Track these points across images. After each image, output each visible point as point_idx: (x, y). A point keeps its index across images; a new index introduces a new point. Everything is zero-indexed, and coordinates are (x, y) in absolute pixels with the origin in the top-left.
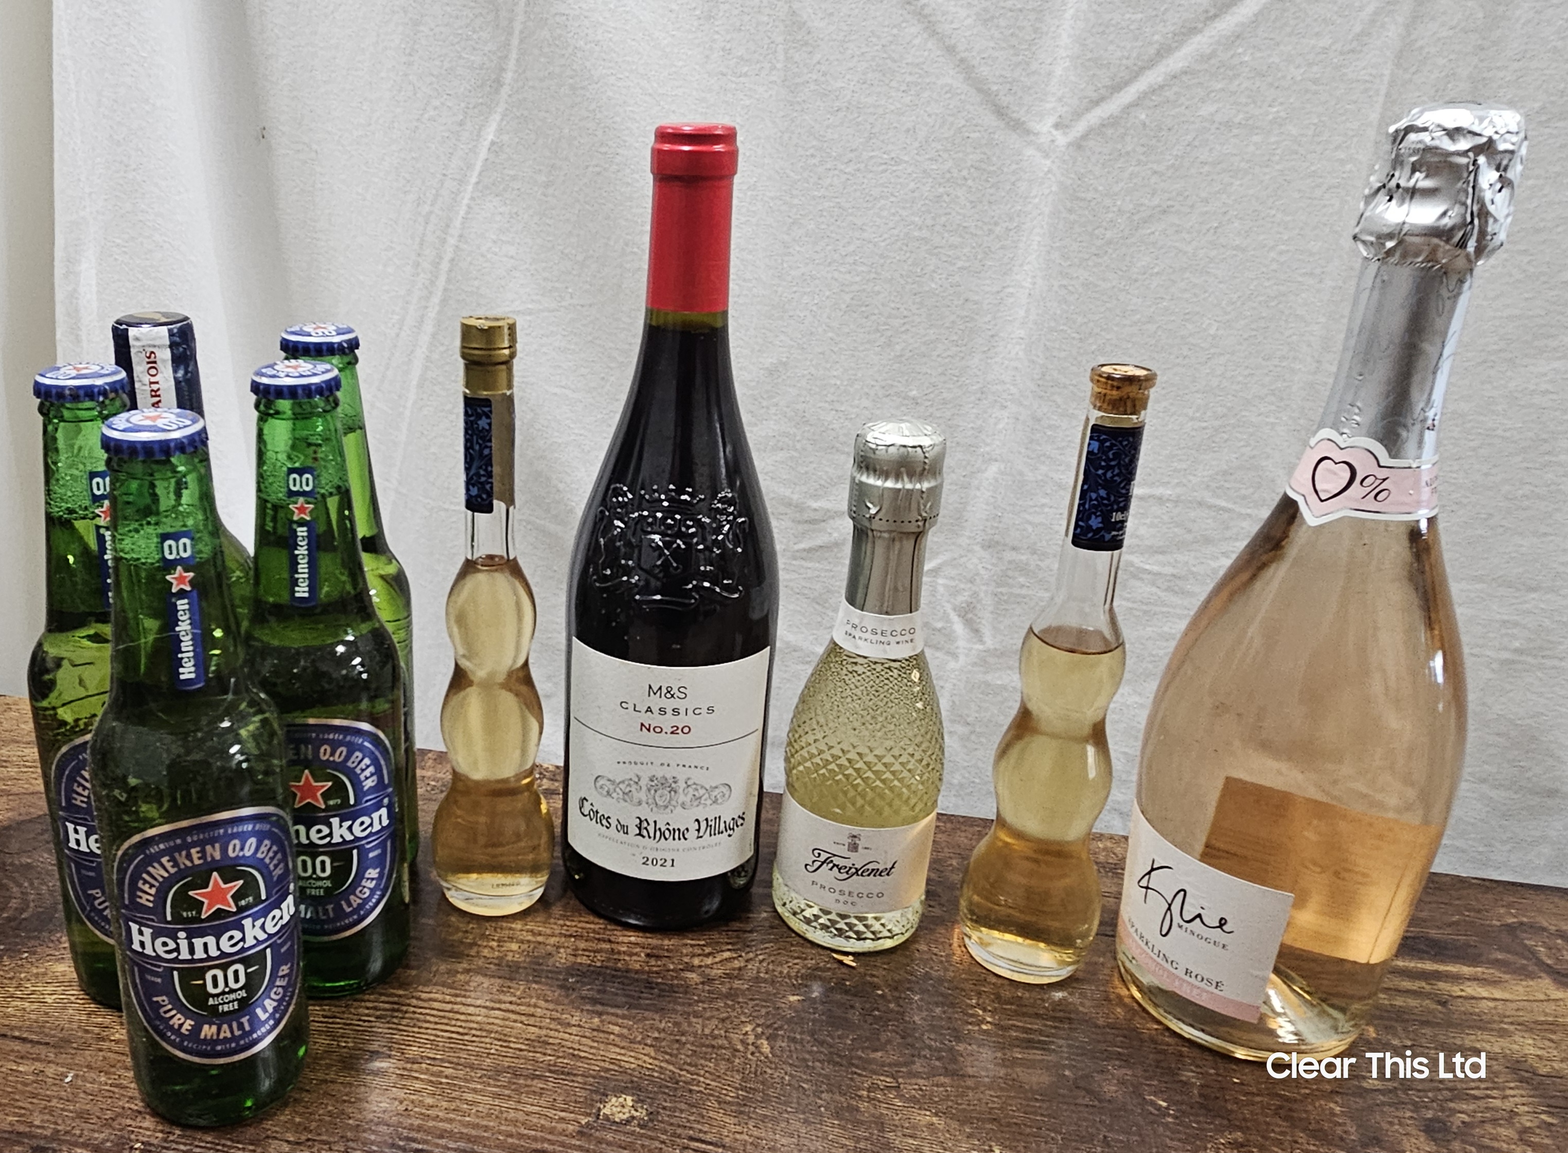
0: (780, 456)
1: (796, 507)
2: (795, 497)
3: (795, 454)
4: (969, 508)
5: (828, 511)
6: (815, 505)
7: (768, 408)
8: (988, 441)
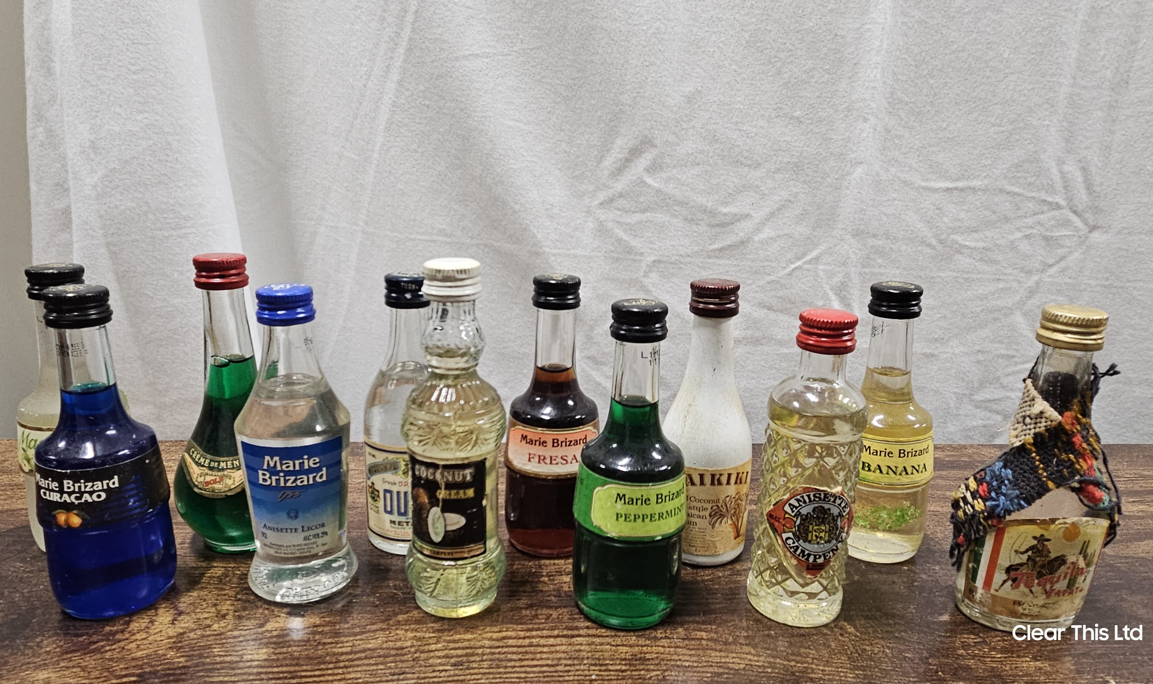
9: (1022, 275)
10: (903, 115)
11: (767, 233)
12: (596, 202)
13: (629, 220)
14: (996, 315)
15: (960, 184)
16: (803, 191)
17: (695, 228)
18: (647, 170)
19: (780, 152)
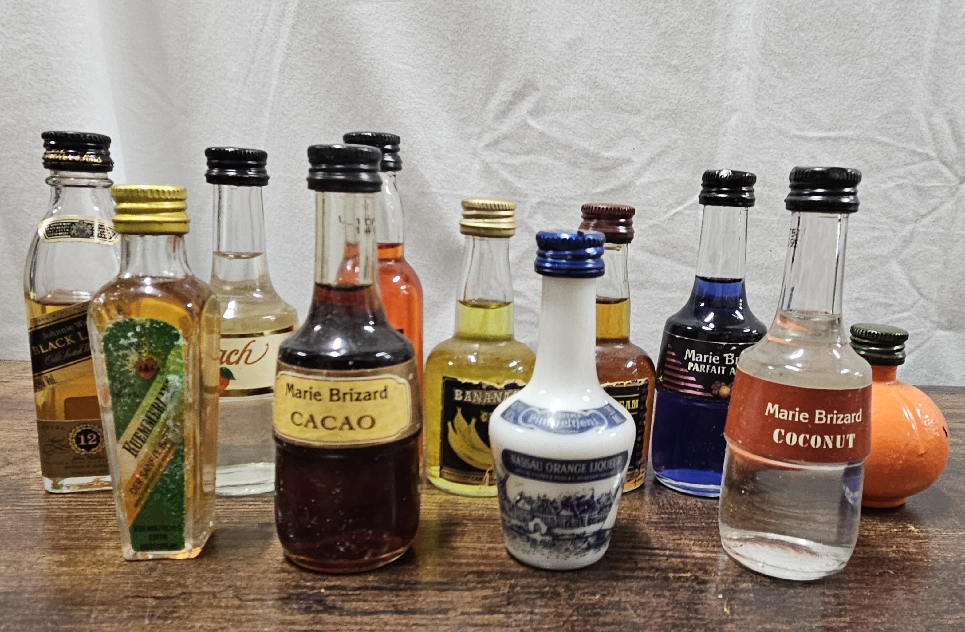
0: (579, 114)
1: (593, 156)
2: (592, 149)
3: (590, 113)
4: (718, 152)
5: (617, 159)
6: (607, 154)
7: (568, 75)
8: (730, 96)
9: (896, 224)
10: (776, 66)
11: (647, 178)
12: (482, 144)
13: (513, 162)
14: (872, 263)
15: (833, 134)
16: (683, 137)
17: (578, 171)
18: (530, 113)
19: (659, 100)
